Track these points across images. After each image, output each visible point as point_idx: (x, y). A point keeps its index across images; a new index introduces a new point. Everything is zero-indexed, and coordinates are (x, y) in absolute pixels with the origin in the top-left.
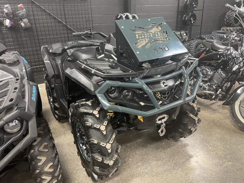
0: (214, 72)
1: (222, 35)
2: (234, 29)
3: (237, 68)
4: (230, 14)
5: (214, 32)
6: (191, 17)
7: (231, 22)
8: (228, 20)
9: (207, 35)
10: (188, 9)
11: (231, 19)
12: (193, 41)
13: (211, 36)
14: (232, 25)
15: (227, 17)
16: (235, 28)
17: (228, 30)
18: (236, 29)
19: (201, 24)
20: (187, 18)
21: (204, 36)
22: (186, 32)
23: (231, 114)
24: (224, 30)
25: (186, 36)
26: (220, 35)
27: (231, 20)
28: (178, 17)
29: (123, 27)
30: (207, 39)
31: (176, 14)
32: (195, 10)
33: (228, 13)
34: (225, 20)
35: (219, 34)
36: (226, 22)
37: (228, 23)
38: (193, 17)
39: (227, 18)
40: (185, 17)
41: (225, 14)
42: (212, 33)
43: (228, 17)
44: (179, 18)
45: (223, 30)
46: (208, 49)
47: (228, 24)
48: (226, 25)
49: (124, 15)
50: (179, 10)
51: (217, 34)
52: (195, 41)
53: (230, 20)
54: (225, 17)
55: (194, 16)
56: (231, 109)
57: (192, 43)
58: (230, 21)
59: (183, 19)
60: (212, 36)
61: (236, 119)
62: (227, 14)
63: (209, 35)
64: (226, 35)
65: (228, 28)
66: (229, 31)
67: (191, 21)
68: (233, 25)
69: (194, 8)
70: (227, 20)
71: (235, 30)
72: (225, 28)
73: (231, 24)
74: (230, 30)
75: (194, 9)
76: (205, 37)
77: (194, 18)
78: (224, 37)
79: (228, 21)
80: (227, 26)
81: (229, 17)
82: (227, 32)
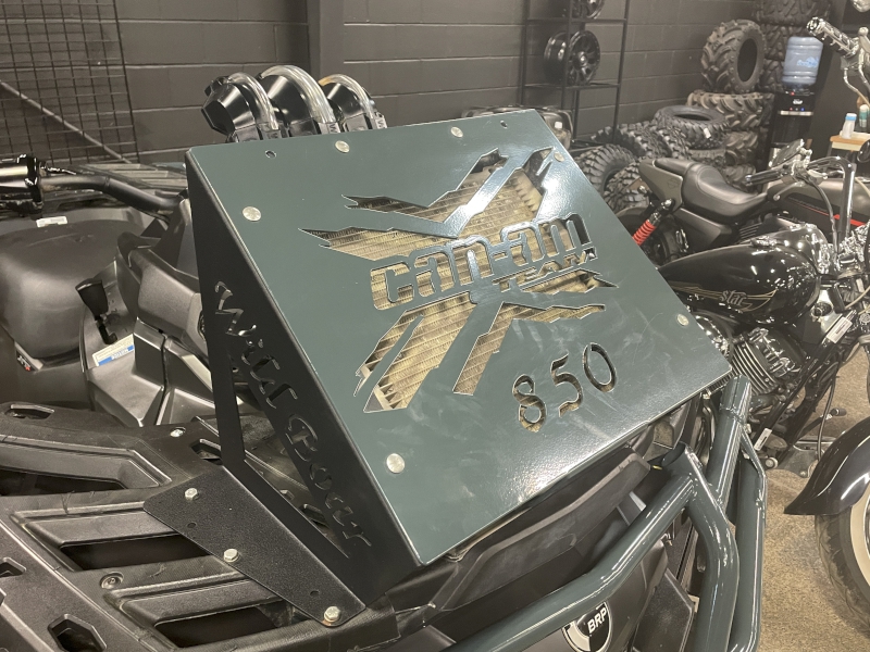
0: (736, 345)
1: (695, 125)
2: (736, 101)
3: (844, 330)
4: (723, 41)
5: (663, 110)
6: (578, 48)
7: (726, 72)
8: (716, 64)
9: (639, 124)
10: (567, 14)
11: (727, 61)
12: (593, 156)
13: (654, 128)
14: (729, 85)
15: (710, 52)
16: (740, 98)
17: (715, 105)
18: (746, 102)
19: (619, 81)
20: (562, 51)
21: (629, 131)
22: (562, 115)
23: (834, 565)
24: (700, 105)
25: (564, 133)
26: (689, 125)
27: (726, 66)
28: (524, 46)
29: (252, 214)
30: (643, 142)
31: (519, 31)
32: (592, 21)
33: (714, 34)
34: (703, 62)
35: (682, 123)
36: (705, 71)
37: (713, 76)
38: (588, 48)
39: (712, 57)
40: (557, 48)
41: (703, 40)
42: (657, 115)
43: (715, 52)
44: (530, 51)
45: (694, 103)
46: (668, 202)
47: (714, 80)
48: (708, 84)
49: (267, 83)
50: (531, 17)
51: (676, 122)
52: (602, 154)
53: (722, 65)
54: (702, 52)
55: (590, 44)
56: (829, 542)
57: (588, 162)
58: (722, 71)
59: (548, 53)
60: (658, 130)
61: (861, 594)
62: (712, 38)
63: (646, 124)
64: (710, 126)
65: (716, 98)
66: (718, 108)
67: (578, 64)
68: (733, 85)
69: (591, 9)
70: (710, 64)
71: (740, 105)
72: (703, 97)
73: (726, 79)
74: (723, 107)
75: (589, 13)
76: (632, 133)
77: (589, 52)
78: (703, 136)
79: (716, 69)
80: (711, 90)
81: (720, 51)
82: (712, 113)
